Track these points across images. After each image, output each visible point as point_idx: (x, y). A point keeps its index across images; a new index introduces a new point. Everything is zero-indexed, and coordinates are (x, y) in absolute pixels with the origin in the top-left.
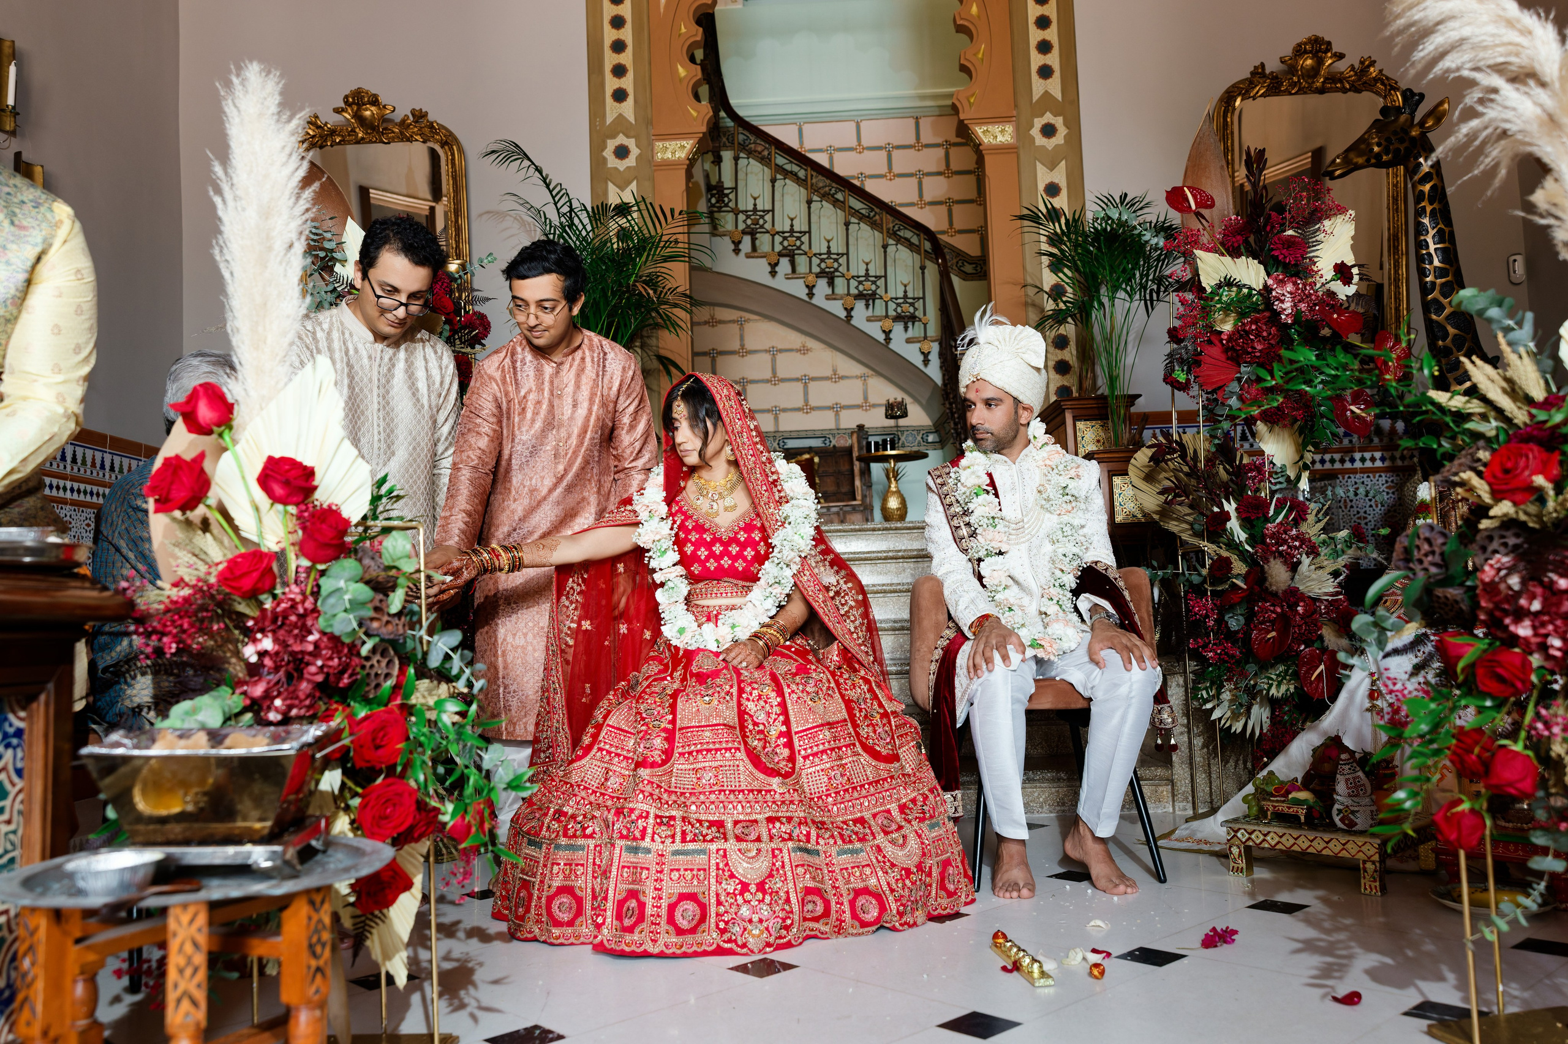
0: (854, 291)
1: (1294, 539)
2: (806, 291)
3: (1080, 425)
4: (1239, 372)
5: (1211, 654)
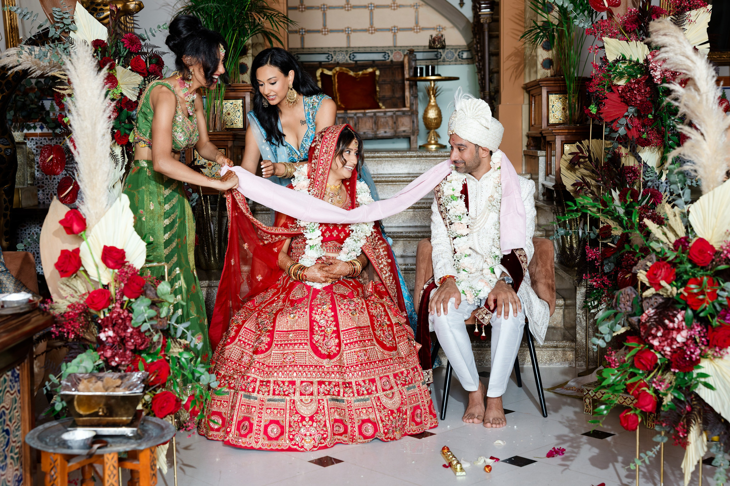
3: (552, 97)
4: (627, 111)
5: (594, 283)
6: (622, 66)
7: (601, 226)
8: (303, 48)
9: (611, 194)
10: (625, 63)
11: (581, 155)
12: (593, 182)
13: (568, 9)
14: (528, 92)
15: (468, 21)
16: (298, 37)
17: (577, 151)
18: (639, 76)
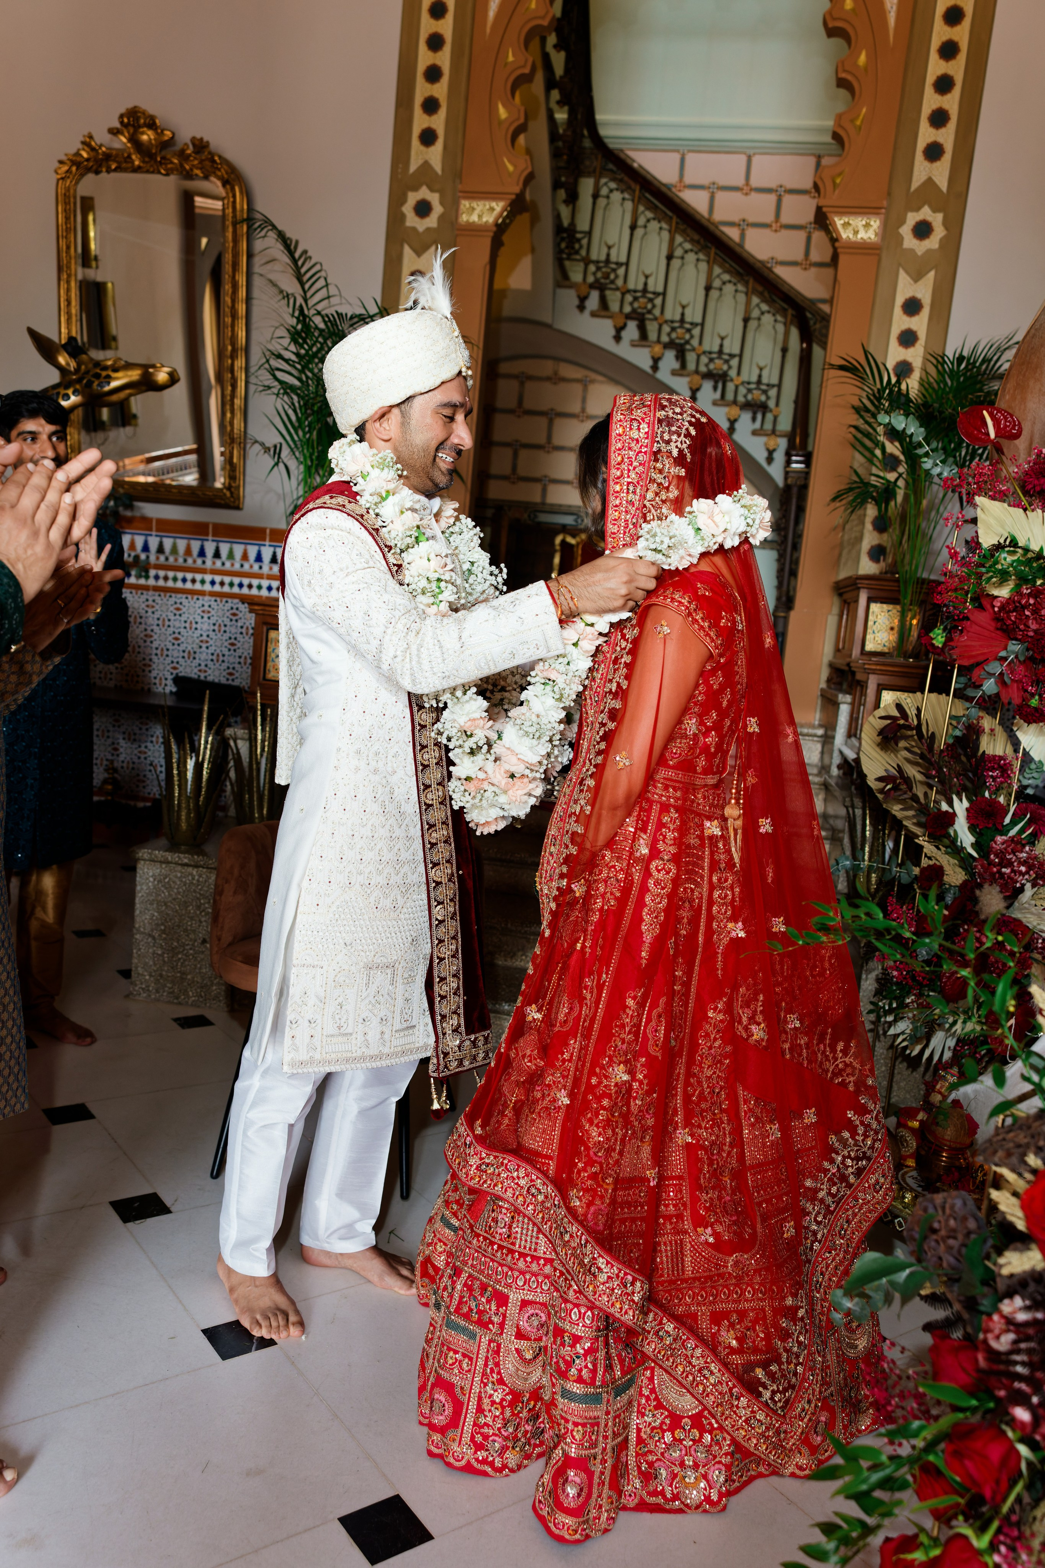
0: (703, 369)
1: (1021, 863)
2: (650, 362)
3: (875, 607)
4: (1005, 648)
5: (895, 973)
6: (1006, 559)
7: (925, 862)
8: (543, 503)
9: (950, 803)
10: (1014, 552)
11: (902, 722)
12: (919, 777)
13: (915, 439)
14: (840, 595)
15: (776, 486)
16: (538, 487)
17: (896, 713)
18: (1039, 582)
